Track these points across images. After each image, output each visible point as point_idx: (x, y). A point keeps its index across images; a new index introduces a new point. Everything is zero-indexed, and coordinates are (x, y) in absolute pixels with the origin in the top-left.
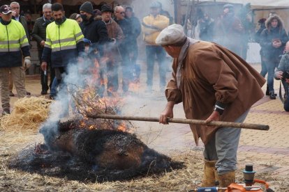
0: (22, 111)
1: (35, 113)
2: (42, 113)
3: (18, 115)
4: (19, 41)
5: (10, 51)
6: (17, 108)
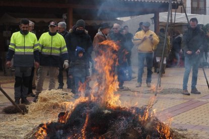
0: (45, 100)
1: (55, 102)
2: (60, 102)
3: (41, 103)
4: (60, 49)
5: (52, 54)
6: (41, 98)
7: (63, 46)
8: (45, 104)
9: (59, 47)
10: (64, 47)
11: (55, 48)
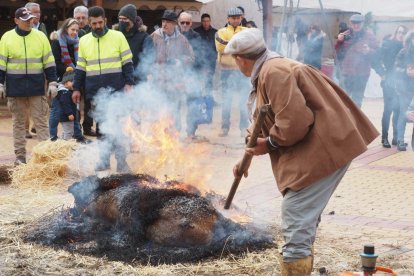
0: (44, 159)
3: (38, 165)
4: (42, 60)
5: (29, 73)
6: (37, 155)
7: (46, 53)
8: (45, 166)
9: (40, 56)
10: (48, 55)
11: (33, 60)
